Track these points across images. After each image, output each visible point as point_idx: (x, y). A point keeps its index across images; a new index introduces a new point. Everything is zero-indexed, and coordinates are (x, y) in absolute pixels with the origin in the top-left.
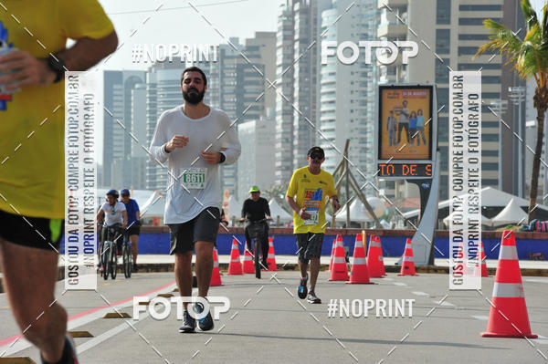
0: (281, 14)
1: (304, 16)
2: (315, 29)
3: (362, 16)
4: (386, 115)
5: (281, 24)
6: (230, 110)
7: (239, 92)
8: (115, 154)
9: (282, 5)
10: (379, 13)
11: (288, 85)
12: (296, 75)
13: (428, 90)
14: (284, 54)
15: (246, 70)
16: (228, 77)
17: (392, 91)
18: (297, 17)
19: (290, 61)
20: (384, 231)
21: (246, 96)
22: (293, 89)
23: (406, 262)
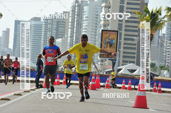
0: (71, 6)
1: (78, 7)
2: (82, 12)
3: (96, 9)
4: (103, 39)
5: (71, 9)
6: (54, 35)
7: (57, 29)
8: (17, 46)
9: (72, 4)
10: (102, 8)
11: (72, 28)
12: (75, 25)
13: (117, 32)
14: (72, 19)
15: (60, 23)
16: (54, 25)
17: (106, 32)
18: (76, 8)
19: (73, 21)
20: (100, 75)
21: (59, 31)
22: (74, 30)
23: (107, 84)
